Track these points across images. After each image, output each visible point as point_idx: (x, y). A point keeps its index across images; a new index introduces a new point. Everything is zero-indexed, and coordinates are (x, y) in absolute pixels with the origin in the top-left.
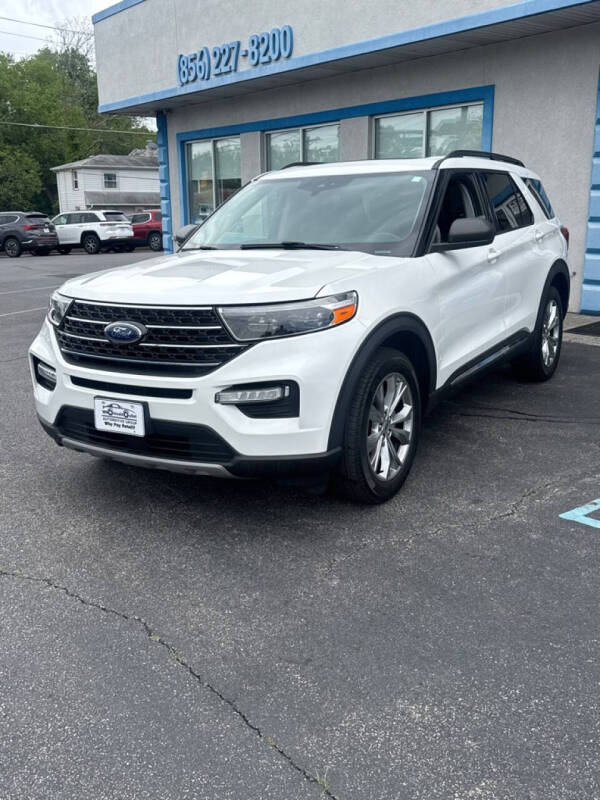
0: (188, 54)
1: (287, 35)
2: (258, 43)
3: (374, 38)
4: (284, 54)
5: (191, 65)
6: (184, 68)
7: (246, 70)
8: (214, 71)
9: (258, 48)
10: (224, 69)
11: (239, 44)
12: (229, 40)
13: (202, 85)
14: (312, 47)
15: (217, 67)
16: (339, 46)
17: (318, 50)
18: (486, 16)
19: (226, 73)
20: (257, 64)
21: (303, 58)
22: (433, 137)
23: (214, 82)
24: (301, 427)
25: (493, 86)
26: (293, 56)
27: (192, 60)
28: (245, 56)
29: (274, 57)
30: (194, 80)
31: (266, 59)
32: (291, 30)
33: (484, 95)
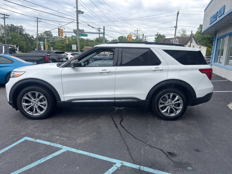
7: (218, 19)
13: (212, 24)
17: (228, 11)
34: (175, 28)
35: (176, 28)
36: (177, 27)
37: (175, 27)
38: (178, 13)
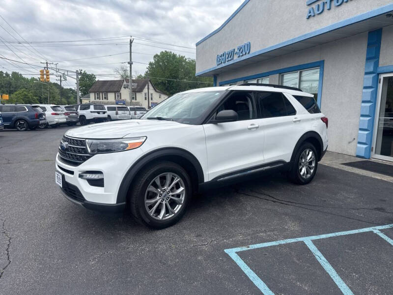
0: (220, 55)
1: (249, 46)
2: (240, 49)
3: (275, 44)
4: (247, 52)
5: (220, 58)
6: (218, 60)
7: (236, 59)
8: (227, 60)
9: (240, 51)
10: (229, 59)
11: (234, 50)
12: (231, 49)
13: (223, 65)
14: (256, 49)
15: (228, 58)
16: (265, 48)
17: (258, 50)
18: (315, 32)
19: (230, 60)
20: (239, 57)
21: (253, 53)
22: (302, 83)
23: (227, 64)
24: (105, 192)
25: (324, 60)
26: (250, 53)
27: (221, 56)
28: (236, 54)
29: (244, 54)
30: (221, 63)
31: (242, 54)
32: (250, 43)
33: (320, 65)
34: (129, 65)
35: (131, 66)
36: (132, 63)
37: (129, 63)
38: (131, 42)
